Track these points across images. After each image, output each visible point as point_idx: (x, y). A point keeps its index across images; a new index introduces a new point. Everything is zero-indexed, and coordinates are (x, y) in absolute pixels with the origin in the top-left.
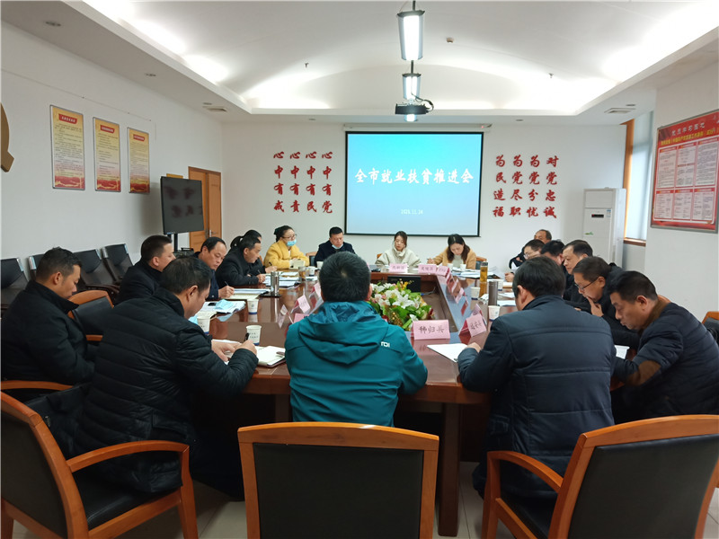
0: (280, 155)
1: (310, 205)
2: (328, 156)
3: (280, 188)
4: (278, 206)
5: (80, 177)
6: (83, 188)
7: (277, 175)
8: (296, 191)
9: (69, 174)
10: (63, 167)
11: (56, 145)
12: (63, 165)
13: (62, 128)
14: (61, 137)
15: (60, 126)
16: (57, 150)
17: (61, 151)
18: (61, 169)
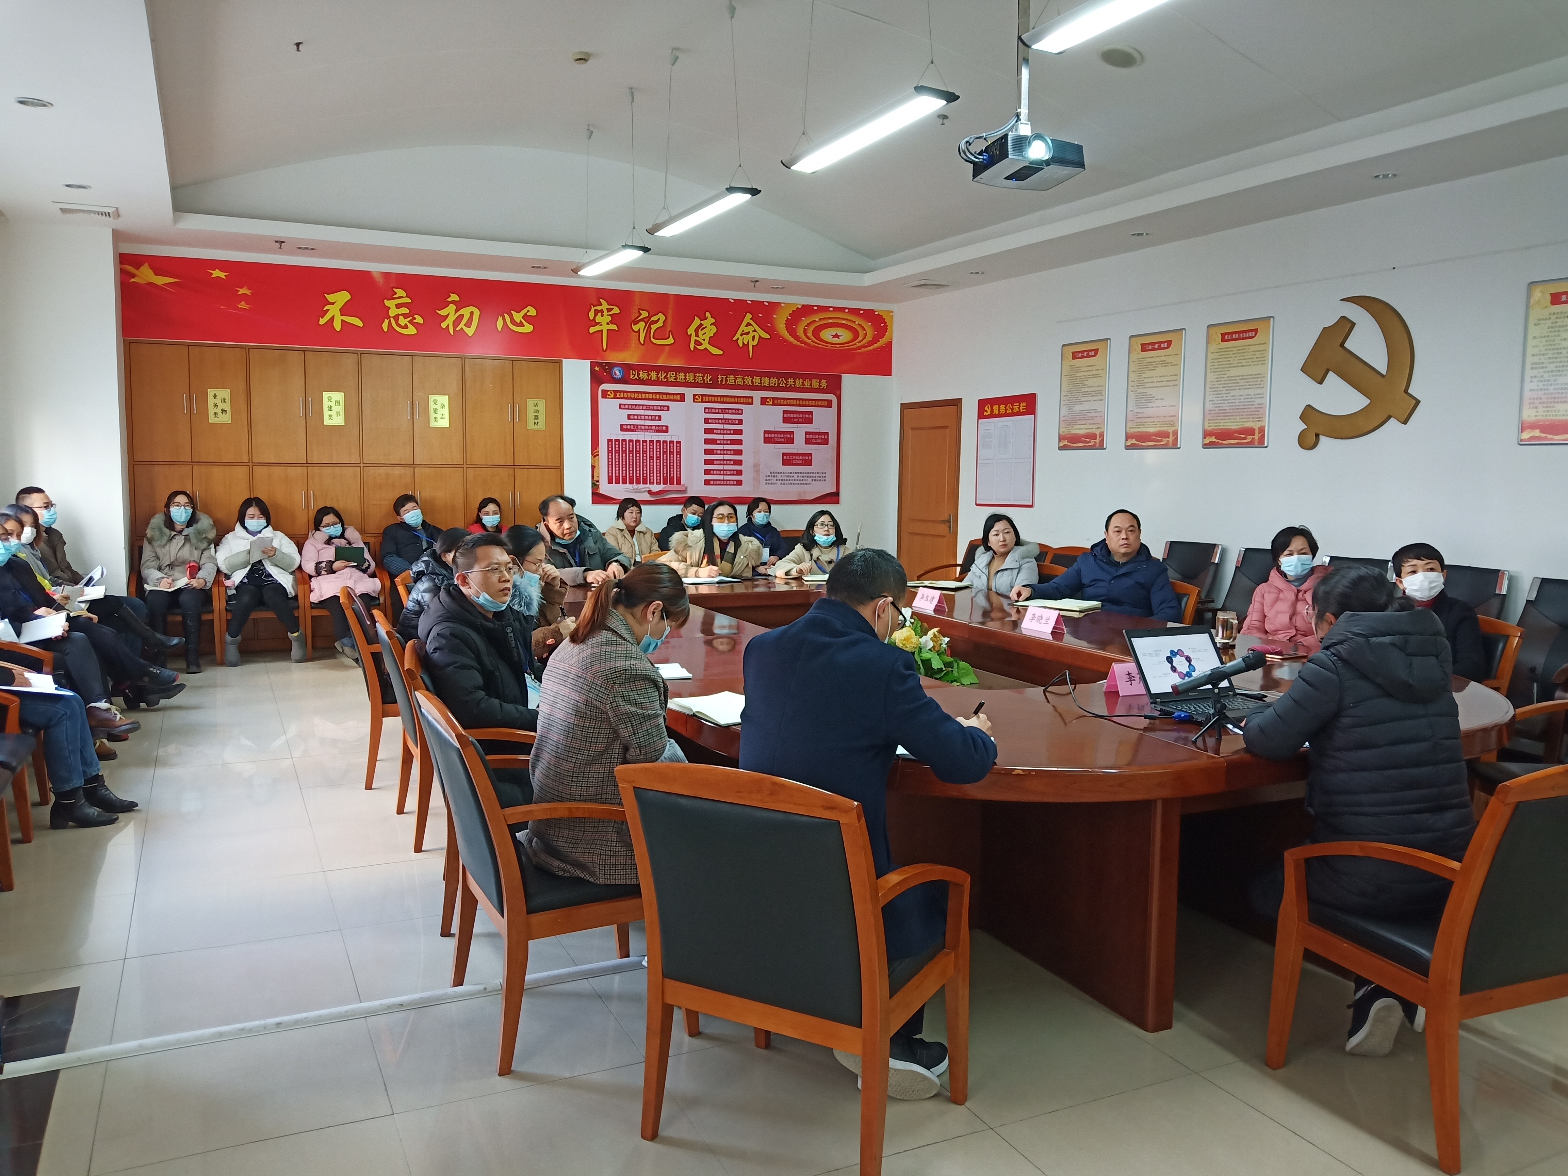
10: (1553, 400)
11: (1536, 359)
12: (1553, 396)
13: (1557, 320)
14: (1552, 338)
15: (1553, 317)
16: (1536, 368)
17: (1552, 367)
18: (1545, 405)
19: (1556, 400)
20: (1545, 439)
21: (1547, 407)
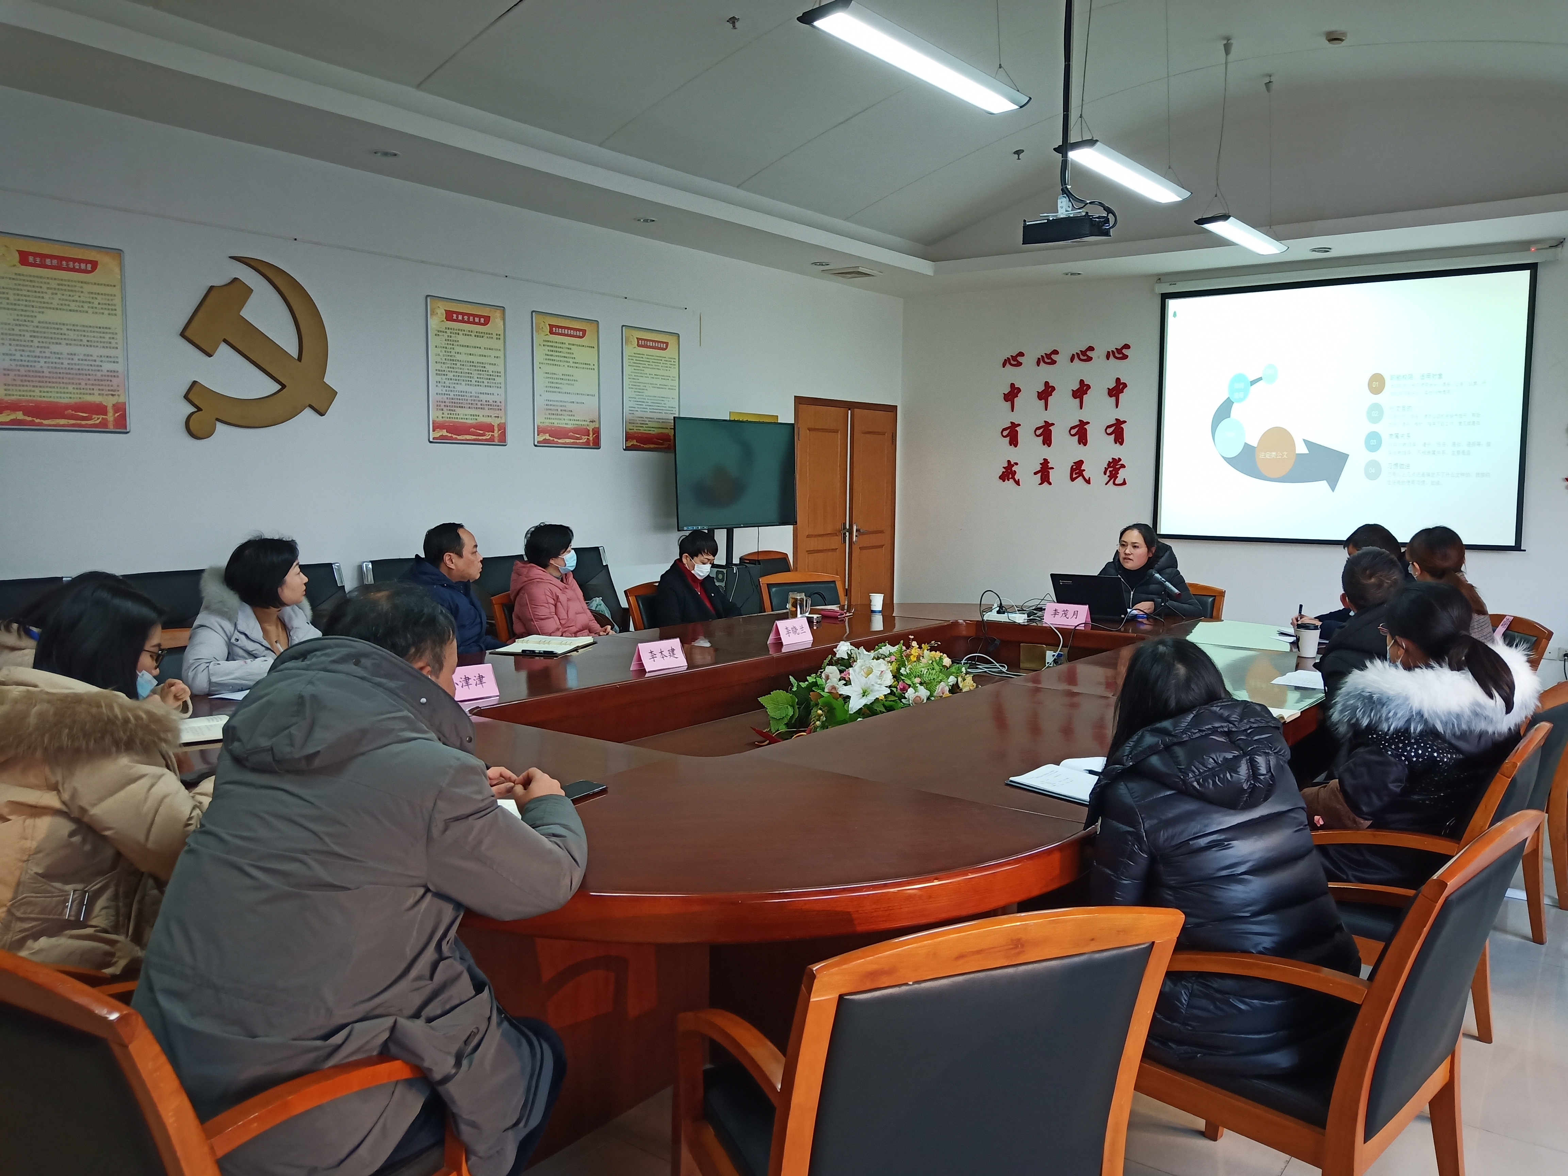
0: (1014, 361)
1: (1077, 470)
2: (1120, 354)
3: (1012, 434)
4: (1009, 473)
5: (495, 422)
6: (503, 440)
7: (1009, 404)
8: (1047, 441)
9: (465, 416)
10: (453, 404)
11: (438, 366)
12: (453, 401)
13: (452, 335)
14: (449, 350)
15: (448, 331)
16: (439, 374)
17: (451, 375)
18: (449, 408)
19: (456, 405)
20: (451, 438)
21: (450, 410)
